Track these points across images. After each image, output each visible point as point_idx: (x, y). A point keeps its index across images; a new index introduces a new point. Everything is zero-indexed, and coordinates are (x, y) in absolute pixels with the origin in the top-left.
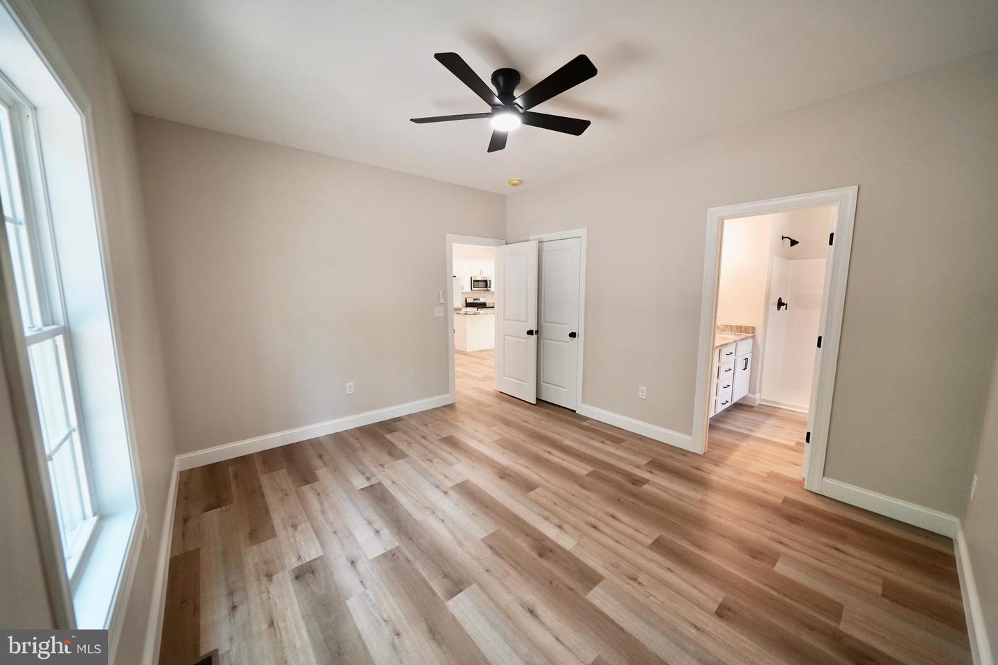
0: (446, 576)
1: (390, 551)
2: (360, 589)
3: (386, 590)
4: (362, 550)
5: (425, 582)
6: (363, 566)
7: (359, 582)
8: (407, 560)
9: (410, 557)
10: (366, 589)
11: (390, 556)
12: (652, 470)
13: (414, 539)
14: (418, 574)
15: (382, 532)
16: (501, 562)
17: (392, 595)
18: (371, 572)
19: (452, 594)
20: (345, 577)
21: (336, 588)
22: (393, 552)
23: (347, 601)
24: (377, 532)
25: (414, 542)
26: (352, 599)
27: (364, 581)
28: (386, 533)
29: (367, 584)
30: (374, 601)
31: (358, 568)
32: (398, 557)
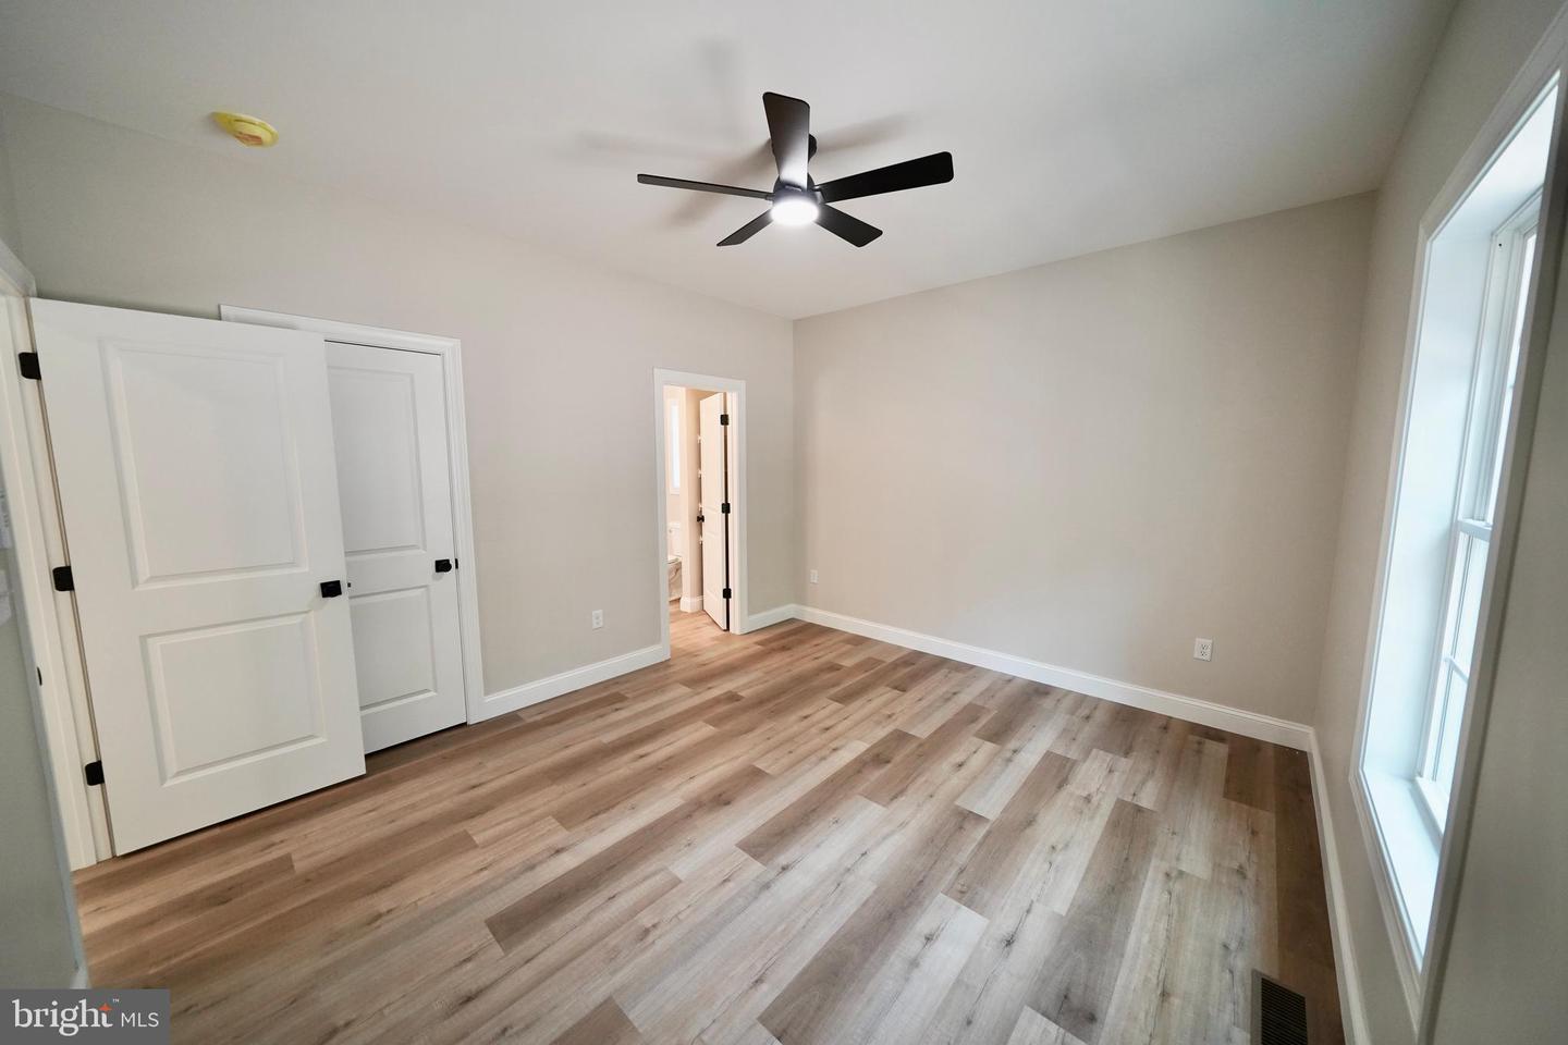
0: (961, 828)
1: (959, 900)
2: (1038, 908)
3: (1019, 878)
4: (980, 943)
5: (981, 844)
6: (1005, 925)
7: (1031, 916)
8: (962, 872)
9: (954, 871)
10: (1032, 902)
11: (966, 895)
12: (710, 685)
13: (921, 878)
14: (975, 854)
15: (926, 931)
16: (911, 790)
17: (1019, 870)
18: (1007, 907)
19: (979, 819)
20: (1037, 939)
21: (1060, 940)
22: (959, 895)
23: (1064, 914)
24: (929, 939)
25: (925, 877)
26: (1056, 910)
27: (1026, 909)
28: (924, 923)
29: (1026, 905)
30: (1040, 884)
31: (1011, 929)
32: (963, 885)
